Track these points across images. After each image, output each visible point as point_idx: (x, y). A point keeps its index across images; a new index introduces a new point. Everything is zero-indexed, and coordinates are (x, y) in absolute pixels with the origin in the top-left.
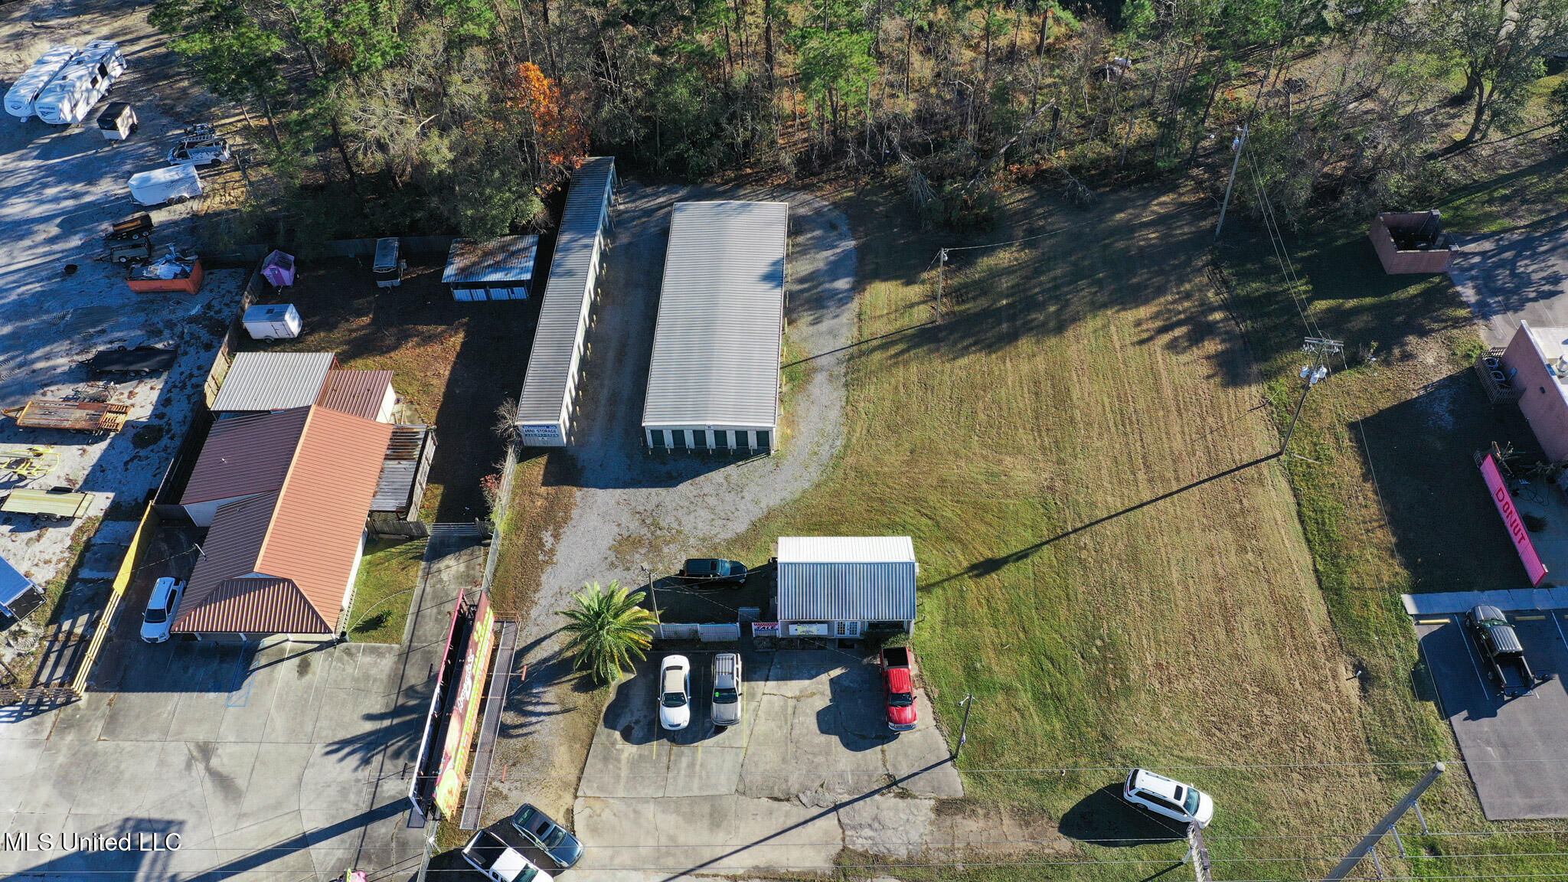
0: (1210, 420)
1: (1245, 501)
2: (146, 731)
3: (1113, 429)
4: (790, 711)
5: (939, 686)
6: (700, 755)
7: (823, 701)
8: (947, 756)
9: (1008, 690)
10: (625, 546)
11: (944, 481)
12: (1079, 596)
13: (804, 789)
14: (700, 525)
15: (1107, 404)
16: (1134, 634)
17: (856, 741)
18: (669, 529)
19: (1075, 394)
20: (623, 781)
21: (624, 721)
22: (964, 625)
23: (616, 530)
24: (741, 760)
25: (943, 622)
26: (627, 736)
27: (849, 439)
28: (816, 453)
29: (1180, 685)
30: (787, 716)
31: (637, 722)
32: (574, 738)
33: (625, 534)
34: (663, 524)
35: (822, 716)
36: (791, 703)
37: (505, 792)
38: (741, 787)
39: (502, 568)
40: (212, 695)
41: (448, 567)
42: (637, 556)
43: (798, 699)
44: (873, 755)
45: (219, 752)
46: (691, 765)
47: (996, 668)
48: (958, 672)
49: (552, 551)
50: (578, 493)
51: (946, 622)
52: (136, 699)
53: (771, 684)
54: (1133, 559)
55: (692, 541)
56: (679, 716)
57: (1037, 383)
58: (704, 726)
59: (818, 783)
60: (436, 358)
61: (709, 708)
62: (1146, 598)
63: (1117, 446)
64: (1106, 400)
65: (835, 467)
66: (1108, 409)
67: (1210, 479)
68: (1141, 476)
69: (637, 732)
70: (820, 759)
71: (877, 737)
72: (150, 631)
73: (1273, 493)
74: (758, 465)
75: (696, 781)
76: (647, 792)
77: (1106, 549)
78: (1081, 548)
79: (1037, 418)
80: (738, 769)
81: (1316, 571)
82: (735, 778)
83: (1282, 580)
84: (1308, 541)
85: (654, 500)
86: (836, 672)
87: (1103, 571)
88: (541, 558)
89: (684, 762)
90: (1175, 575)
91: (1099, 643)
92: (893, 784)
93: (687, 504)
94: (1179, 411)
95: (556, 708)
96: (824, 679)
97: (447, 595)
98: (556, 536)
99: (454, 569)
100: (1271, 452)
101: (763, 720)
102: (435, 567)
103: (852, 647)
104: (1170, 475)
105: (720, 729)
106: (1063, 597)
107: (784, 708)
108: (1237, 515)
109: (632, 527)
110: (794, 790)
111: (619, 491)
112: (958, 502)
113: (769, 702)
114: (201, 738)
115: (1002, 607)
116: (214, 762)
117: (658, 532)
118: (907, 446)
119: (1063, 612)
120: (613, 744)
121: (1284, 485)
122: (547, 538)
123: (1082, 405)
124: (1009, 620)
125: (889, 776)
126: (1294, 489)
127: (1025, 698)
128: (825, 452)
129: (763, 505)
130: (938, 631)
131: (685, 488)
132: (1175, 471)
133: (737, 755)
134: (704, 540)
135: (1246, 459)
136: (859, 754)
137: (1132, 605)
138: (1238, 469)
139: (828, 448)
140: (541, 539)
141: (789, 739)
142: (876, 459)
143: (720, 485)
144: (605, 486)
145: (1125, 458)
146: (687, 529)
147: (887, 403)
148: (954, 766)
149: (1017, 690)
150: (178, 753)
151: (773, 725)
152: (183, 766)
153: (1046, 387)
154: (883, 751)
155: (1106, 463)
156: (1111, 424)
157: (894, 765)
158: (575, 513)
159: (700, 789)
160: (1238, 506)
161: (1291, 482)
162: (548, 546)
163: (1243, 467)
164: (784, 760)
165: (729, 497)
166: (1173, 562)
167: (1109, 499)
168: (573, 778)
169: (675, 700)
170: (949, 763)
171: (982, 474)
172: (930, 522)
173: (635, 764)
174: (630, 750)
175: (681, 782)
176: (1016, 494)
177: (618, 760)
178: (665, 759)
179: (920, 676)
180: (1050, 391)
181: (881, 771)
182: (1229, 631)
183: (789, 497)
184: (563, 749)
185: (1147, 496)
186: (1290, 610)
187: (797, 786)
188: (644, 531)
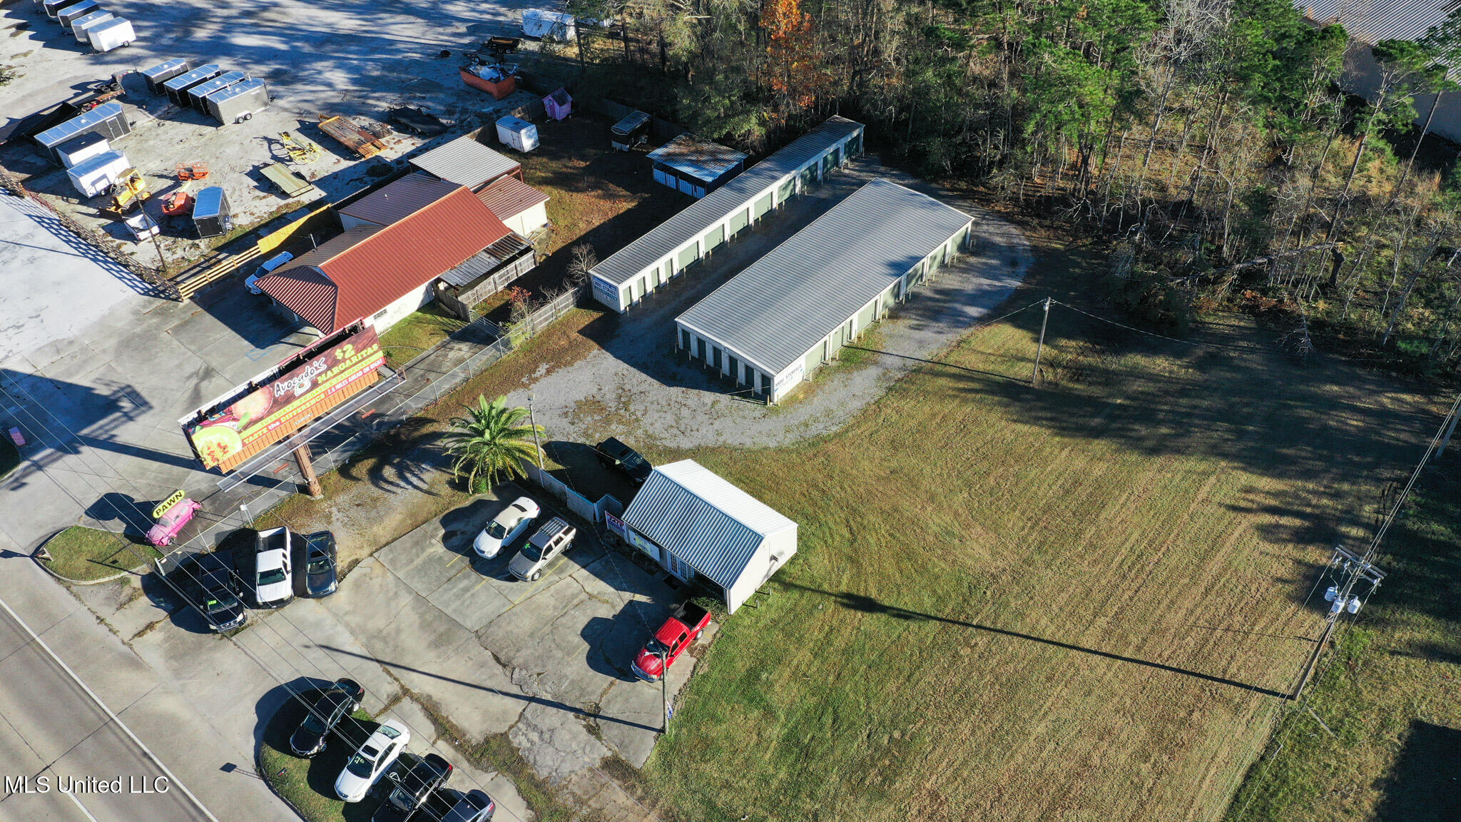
0: (1238, 618)
2: (193, 341)
3: (1114, 565)
4: (576, 601)
5: (712, 668)
6: (478, 587)
7: (606, 612)
8: (659, 727)
9: (769, 713)
10: (588, 406)
12: (922, 683)
13: (524, 667)
15: (1132, 539)
16: (939, 751)
20: (412, 566)
21: (454, 527)
22: (788, 635)
23: (595, 391)
24: (502, 611)
25: (773, 620)
26: (445, 539)
27: (847, 431)
28: (807, 425)
30: (568, 604)
31: (463, 533)
32: (412, 515)
33: (598, 398)
34: (632, 408)
35: (595, 622)
36: (583, 596)
37: (334, 518)
38: (480, 634)
39: (491, 371)
40: (246, 343)
42: (589, 419)
43: (591, 596)
44: (602, 680)
45: (214, 380)
46: (466, 590)
47: (777, 688)
48: (741, 667)
49: (536, 379)
50: (595, 351)
51: (775, 623)
53: (584, 572)
54: (1011, 688)
56: (489, 546)
57: (1077, 483)
59: (539, 670)
60: (599, 211)
61: (514, 557)
62: (987, 729)
63: (1103, 582)
64: (1136, 535)
66: (1128, 545)
67: (1179, 670)
68: (1102, 622)
69: (455, 541)
70: (559, 654)
73: (1241, 729)
74: (750, 408)
75: (458, 603)
76: (418, 585)
77: (993, 662)
78: (968, 645)
80: (493, 617)
82: (485, 622)
84: (1236, 799)
85: (643, 387)
87: (969, 676)
89: (465, 583)
94: (1207, 591)
95: (425, 487)
96: (628, 596)
100: (1282, 690)
101: (549, 594)
102: (452, 344)
103: (675, 588)
104: (1134, 640)
105: (513, 579)
106: (906, 673)
107: (574, 596)
108: (1172, 721)
110: (515, 662)
112: (891, 535)
113: (568, 585)
114: (214, 364)
115: (839, 642)
116: (204, 384)
117: (622, 412)
119: (891, 686)
120: (432, 537)
121: (1264, 730)
122: (542, 369)
124: (833, 658)
125: (597, 706)
127: (775, 732)
130: (760, 625)
131: (676, 392)
132: (1144, 640)
133: (504, 605)
134: (649, 436)
135: (1242, 677)
136: (591, 672)
138: (1222, 681)
139: (821, 426)
141: (554, 623)
144: (619, 357)
145: (1099, 597)
147: (913, 423)
149: (777, 719)
150: (192, 367)
151: (552, 602)
152: (187, 375)
154: (612, 683)
155: (1075, 588)
156: (1118, 559)
157: (609, 701)
159: (455, 611)
160: (1182, 714)
161: (1276, 732)
163: (1230, 682)
166: (1051, 717)
167: (1044, 621)
168: (383, 541)
170: (655, 733)
171: (939, 525)
172: (848, 535)
173: (431, 560)
174: (438, 548)
176: (954, 562)
177: (423, 550)
178: (453, 572)
179: (704, 648)
180: (1084, 497)
181: (595, 698)
184: (399, 517)
185: (1087, 643)
187: (521, 661)
188: (613, 405)
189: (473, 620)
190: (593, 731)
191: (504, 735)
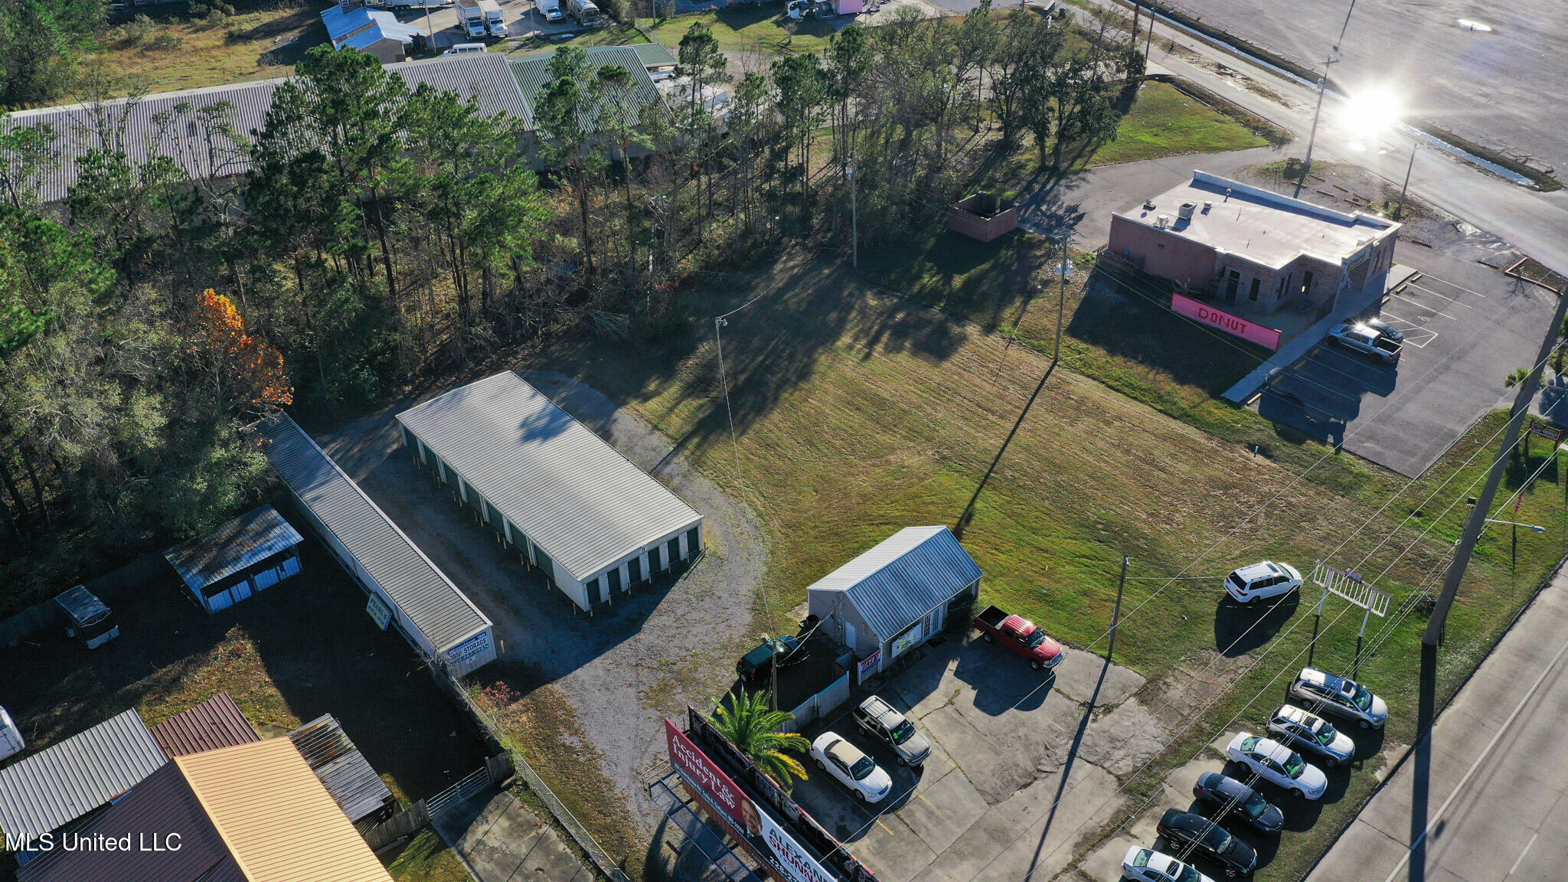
1: (1072, 397)
3: (939, 402)
4: (956, 715)
6: (928, 804)
7: (968, 693)
8: (1104, 662)
11: (864, 496)
12: (1050, 508)
13: (1037, 761)
14: (707, 639)
15: (914, 390)
17: (1029, 700)
18: (683, 659)
23: (632, 690)
30: (958, 721)
33: (643, 688)
34: (671, 659)
35: (977, 703)
41: (486, 833)
43: (949, 703)
44: (1054, 699)
46: (930, 816)
47: (1059, 586)
49: (588, 748)
50: (557, 687)
54: (1054, 466)
55: (715, 654)
56: (879, 779)
57: (850, 403)
58: (905, 772)
59: (1042, 749)
62: (1092, 483)
63: (954, 410)
64: (911, 388)
65: (769, 533)
66: (920, 393)
67: (1035, 395)
68: (992, 418)
70: (1022, 732)
71: (1042, 685)
73: (1082, 385)
75: (949, 823)
77: (1029, 470)
79: (878, 423)
80: (971, 788)
82: (976, 795)
85: (640, 647)
86: (953, 665)
87: (1045, 484)
88: (582, 759)
89: (920, 816)
90: (1091, 460)
91: (1100, 527)
92: (1090, 709)
93: (675, 631)
94: (966, 371)
96: (949, 676)
97: (516, 856)
98: (577, 733)
99: (495, 829)
101: (944, 738)
102: (468, 843)
104: (1007, 407)
105: (919, 770)
107: (948, 717)
108: (1079, 407)
109: (644, 679)
113: (932, 721)
117: (675, 668)
118: (807, 489)
121: (1080, 378)
122: (567, 739)
123: (898, 399)
125: (1083, 705)
126: (1088, 376)
128: (747, 528)
129: (746, 592)
132: (1007, 403)
133: (957, 777)
135: (1040, 375)
136: (1044, 706)
137: (1089, 492)
139: (746, 524)
140: (564, 745)
141: (981, 734)
142: (794, 510)
143: (688, 600)
144: (579, 665)
145: (969, 414)
146: (698, 649)
147: (755, 472)
148: (1115, 664)
151: (955, 735)
153: (859, 401)
154: (1058, 691)
155: (959, 423)
156: (934, 400)
158: (573, 703)
159: (959, 825)
160: (1073, 402)
161: (1083, 374)
162: (577, 745)
163: (1044, 380)
164: (997, 753)
165: (707, 604)
166: (1079, 453)
169: (862, 769)
171: (884, 476)
173: (883, 849)
175: (937, 834)
176: (926, 474)
178: (902, 828)
180: (866, 402)
181: (1074, 706)
183: (759, 575)
189: (972, 807)
190: (1108, 709)
191: (1119, 778)
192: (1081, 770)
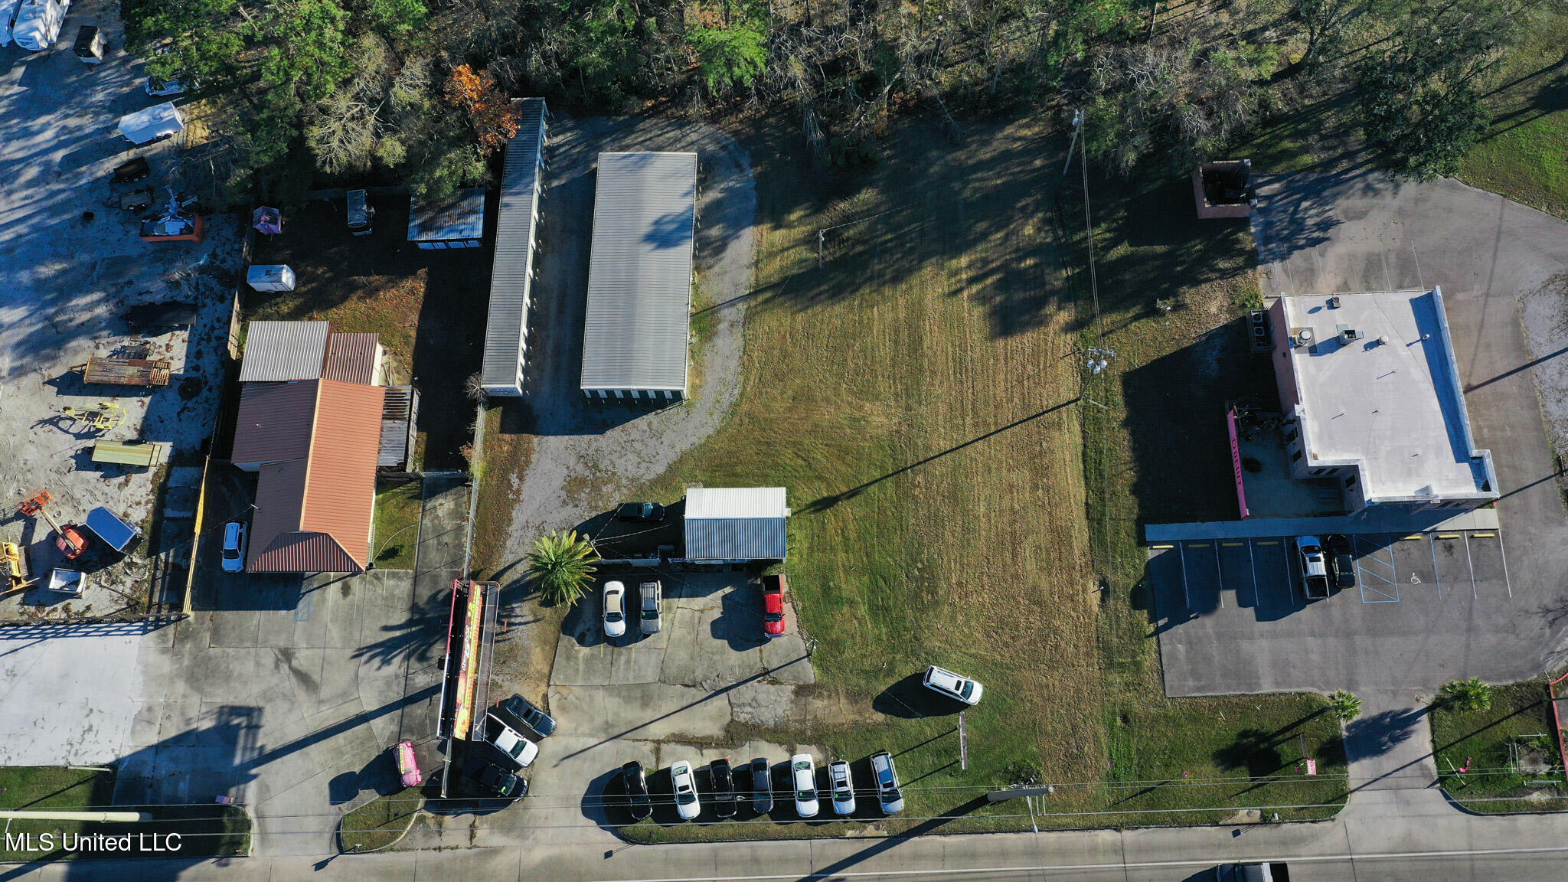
0: (1029, 367)
1: (1044, 444)
2: (241, 640)
3: (952, 378)
4: (696, 621)
5: (803, 601)
6: (633, 655)
7: (717, 614)
8: (805, 654)
9: (851, 603)
10: (574, 486)
11: (816, 426)
12: (910, 527)
13: (705, 678)
14: (630, 468)
15: (950, 353)
16: (945, 559)
17: (739, 643)
18: (606, 471)
19: (926, 343)
20: (581, 673)
21: (579, 629)
22: (824, 551)
23: (566, 472)
24: (662, 658)
25: (809, 548)
26: (582, 641)
27: (744, 388)
28: (718, 402)
29: (973, 599)
30: (693, 625)
31: (588, 630)
32: (545, 642)
33: (573, 474)
34: (602, 467)
35: (715, 624)
36: (697, 614)
37: (500, 682)
38: (663, 679)
39: (482, 506)
40: (283, 612)
41: (441, 505)
42: (583, 495)
43: (702, 611)
44: (753, 653)
45: (297, 655)
46: (628, 662)
47: (844, 586)
48: (815, 588)
49: (518, 492)
50: (535, 439)
51: (811, 549)
52: (229, 616)
53: (683, 600)
54: (954, 496)
55: (624, 481)
56: (619, 628)
57: (897, 331)
58: (635, 634)
59: (715, 674)
60: (410, 309)
61: (638, 623)
62: (959, 529)
63: (953, 393)
64: (950, 349)
65: (733, 414)
66: (950, 359)
67: (1021, 422)
68: (969, 420)
69: (589, 638)
70: (716, 657)
71: (757, 641)
72: (229, 565)
73: (1067, 436)
74: (672, 411)
75: (632, 673)
76: (596, 681)
77: (934, 487)
78: (915, 486)
79: (894, 367)
80: (660, 665)
81: (1087, 504)
82: (658, 671)
83: (1061, 513)
84: (1086, 478)
85: (594, 445)
86: (728, 590)
87: (930, 506)
88: (510, 496)
89: (623, 659)
90: (982, 509)
91: (920, 565)
92: (765, 674)
93: (619, 449)
94: (1006, 360)
95: (531, 618)
96: (720, 593)
97: (443, 528)
98: (521, 478)
99: (446, 506)
100: (1072, 397)
101: (677, 629)
102: (429, 505)
103: (741, 570)
104: (991, 420)
105: (646, 636)
106: (898, 527)
107: (692, 618)
108: (1036, 457)
109: (578, 469)
110: (698, 680)
111: (566, 437)
112: (826, 445)
113: (682, 614)
114: (282, 644)
115: (852, 535)
116: (294, 663)
117: (598, 474)
118: (790, 393)
119: (897, 540)
120: (573, 646)
121: (1077, 428)
122: (514, 479)
123: (930, 353)
124: (857, 547)
125: (763, 667)
126: (1083, 432)
127: (863, 610)
128: (726, 399)
129: (678, 450)
130: (805, 556)
131: (614, 434)
132: (995, 416)
133: (660, 653)
134: (633, 480)
135: (1051, 405)
136: (744, 653)
137: (948, 535)
138: (1044, 413)
139: (727, 396)
140: (509, 480)
141: (696, 642)
142: (765, 406)
143: (644, 432)
144: (556, 434)
145: (958, 406)
146: (620, 471)
147: (776, 352)
148: (809, 661)
149: (858, 603)
150: (268, 658)
151: (684, 631)
152: (273, 666)
153: (904, 335)
154: (761, 651)
155: (942, 408)
156: (951, 372)
157: (768, 661)
158: (534, 457)
159: (634, 678)
160: (1038, 448)
161: (1083, 425)
162: (515, 487)
163: (1047, 412)
164: (692, 658)
165: (651, 443)
166: (982, 498)
167: (942, 443)
168: (546, 670)
169: (615, 617)
170: (806, 659)
171: (846, 419)
172: (803, 463)
173: (588, 660)
174: (584, 651)
175: (621, 675)
176: (871, 437)
177: (577, 658)
178: (609, 657)
179: (789, 593)
180: (907, 340)
181: (759, 665)
182: (1014, 556)
183: (697, 442)
184: (538, 650)
185: (970, 438)
186: (1061, 536)
187: (700, 677)
188: (587, 473)
189: (650, 675)
190: (774, 682)
191: (732, 720)
192: (721, 701)
